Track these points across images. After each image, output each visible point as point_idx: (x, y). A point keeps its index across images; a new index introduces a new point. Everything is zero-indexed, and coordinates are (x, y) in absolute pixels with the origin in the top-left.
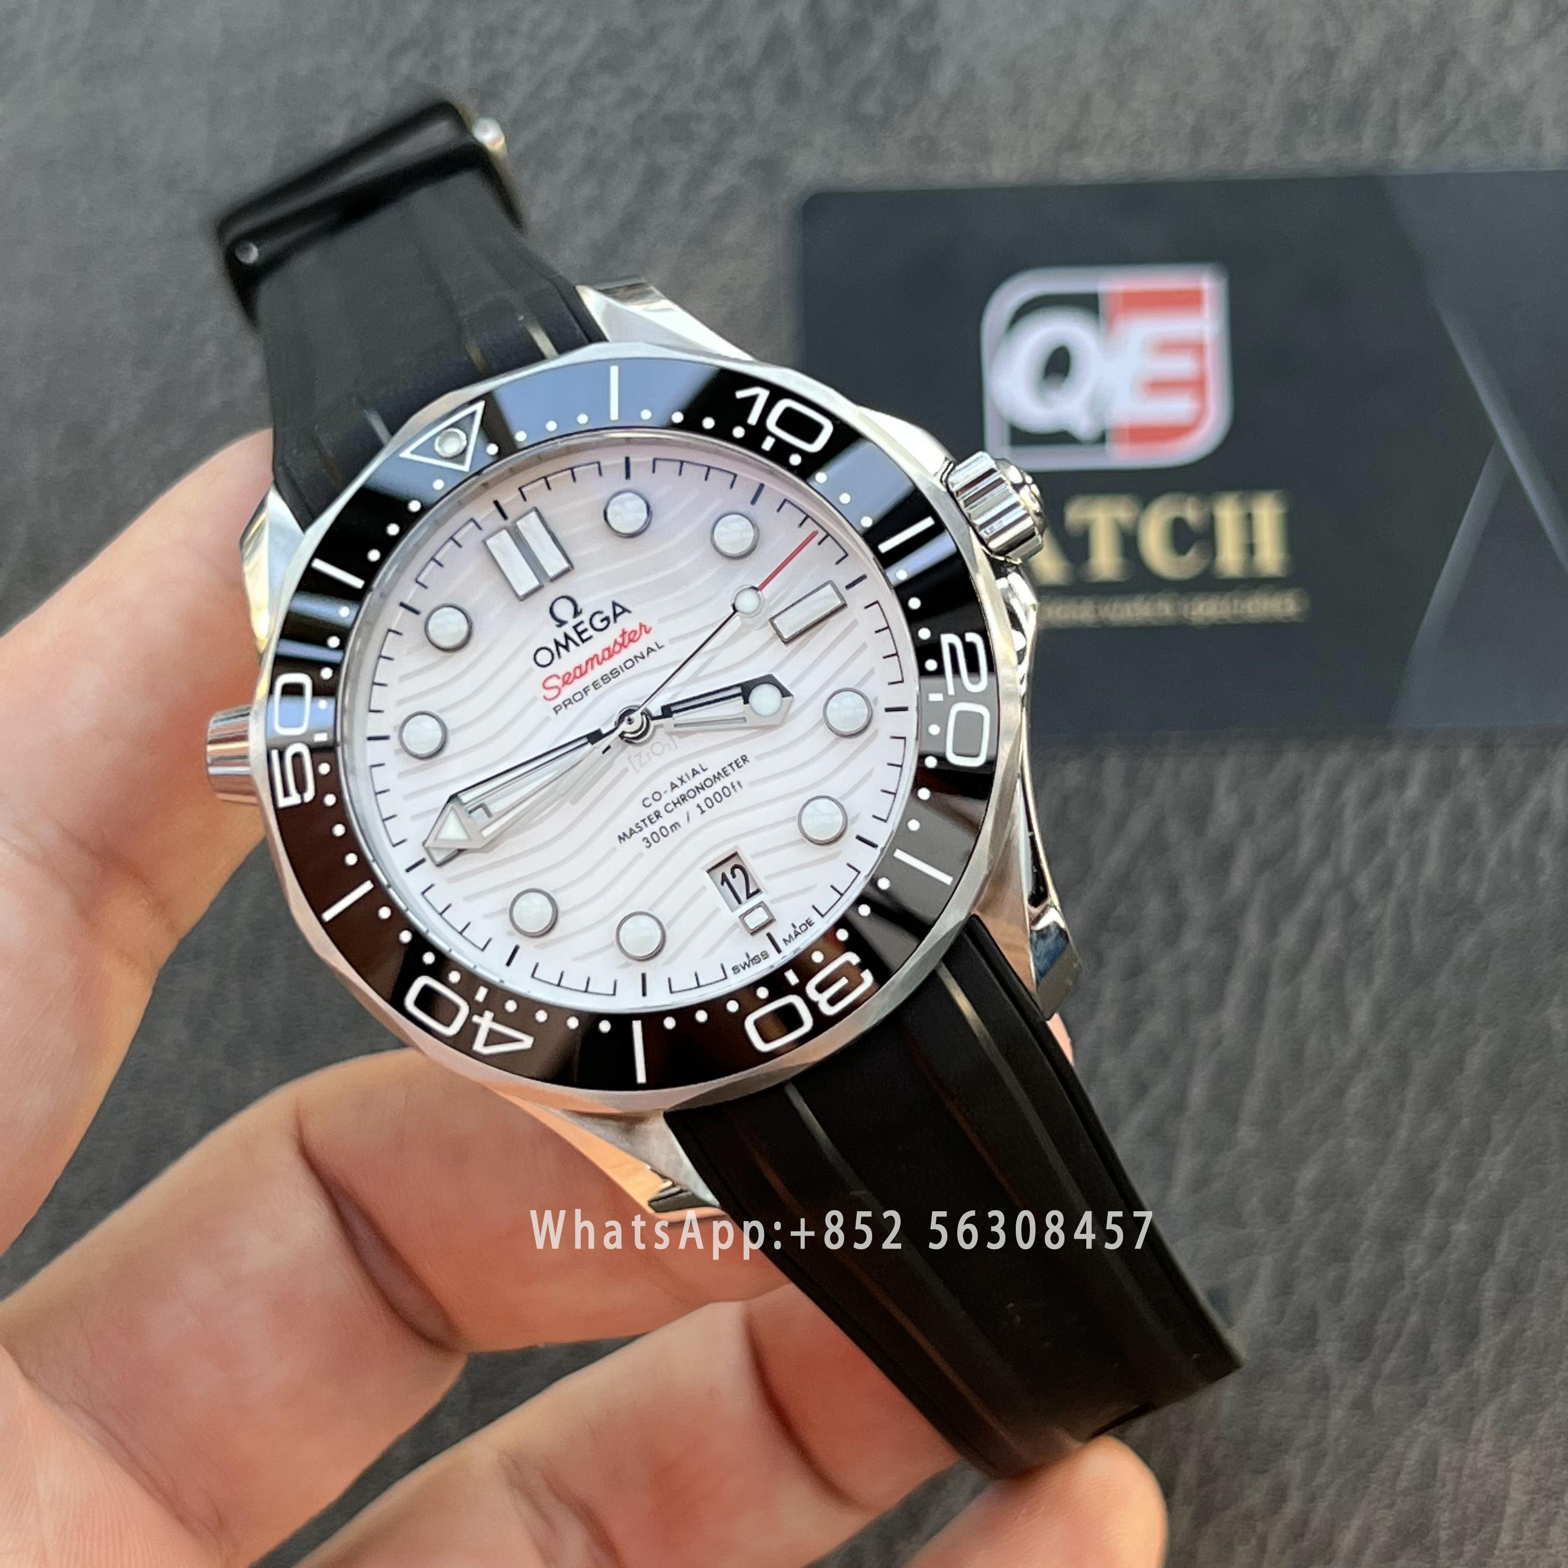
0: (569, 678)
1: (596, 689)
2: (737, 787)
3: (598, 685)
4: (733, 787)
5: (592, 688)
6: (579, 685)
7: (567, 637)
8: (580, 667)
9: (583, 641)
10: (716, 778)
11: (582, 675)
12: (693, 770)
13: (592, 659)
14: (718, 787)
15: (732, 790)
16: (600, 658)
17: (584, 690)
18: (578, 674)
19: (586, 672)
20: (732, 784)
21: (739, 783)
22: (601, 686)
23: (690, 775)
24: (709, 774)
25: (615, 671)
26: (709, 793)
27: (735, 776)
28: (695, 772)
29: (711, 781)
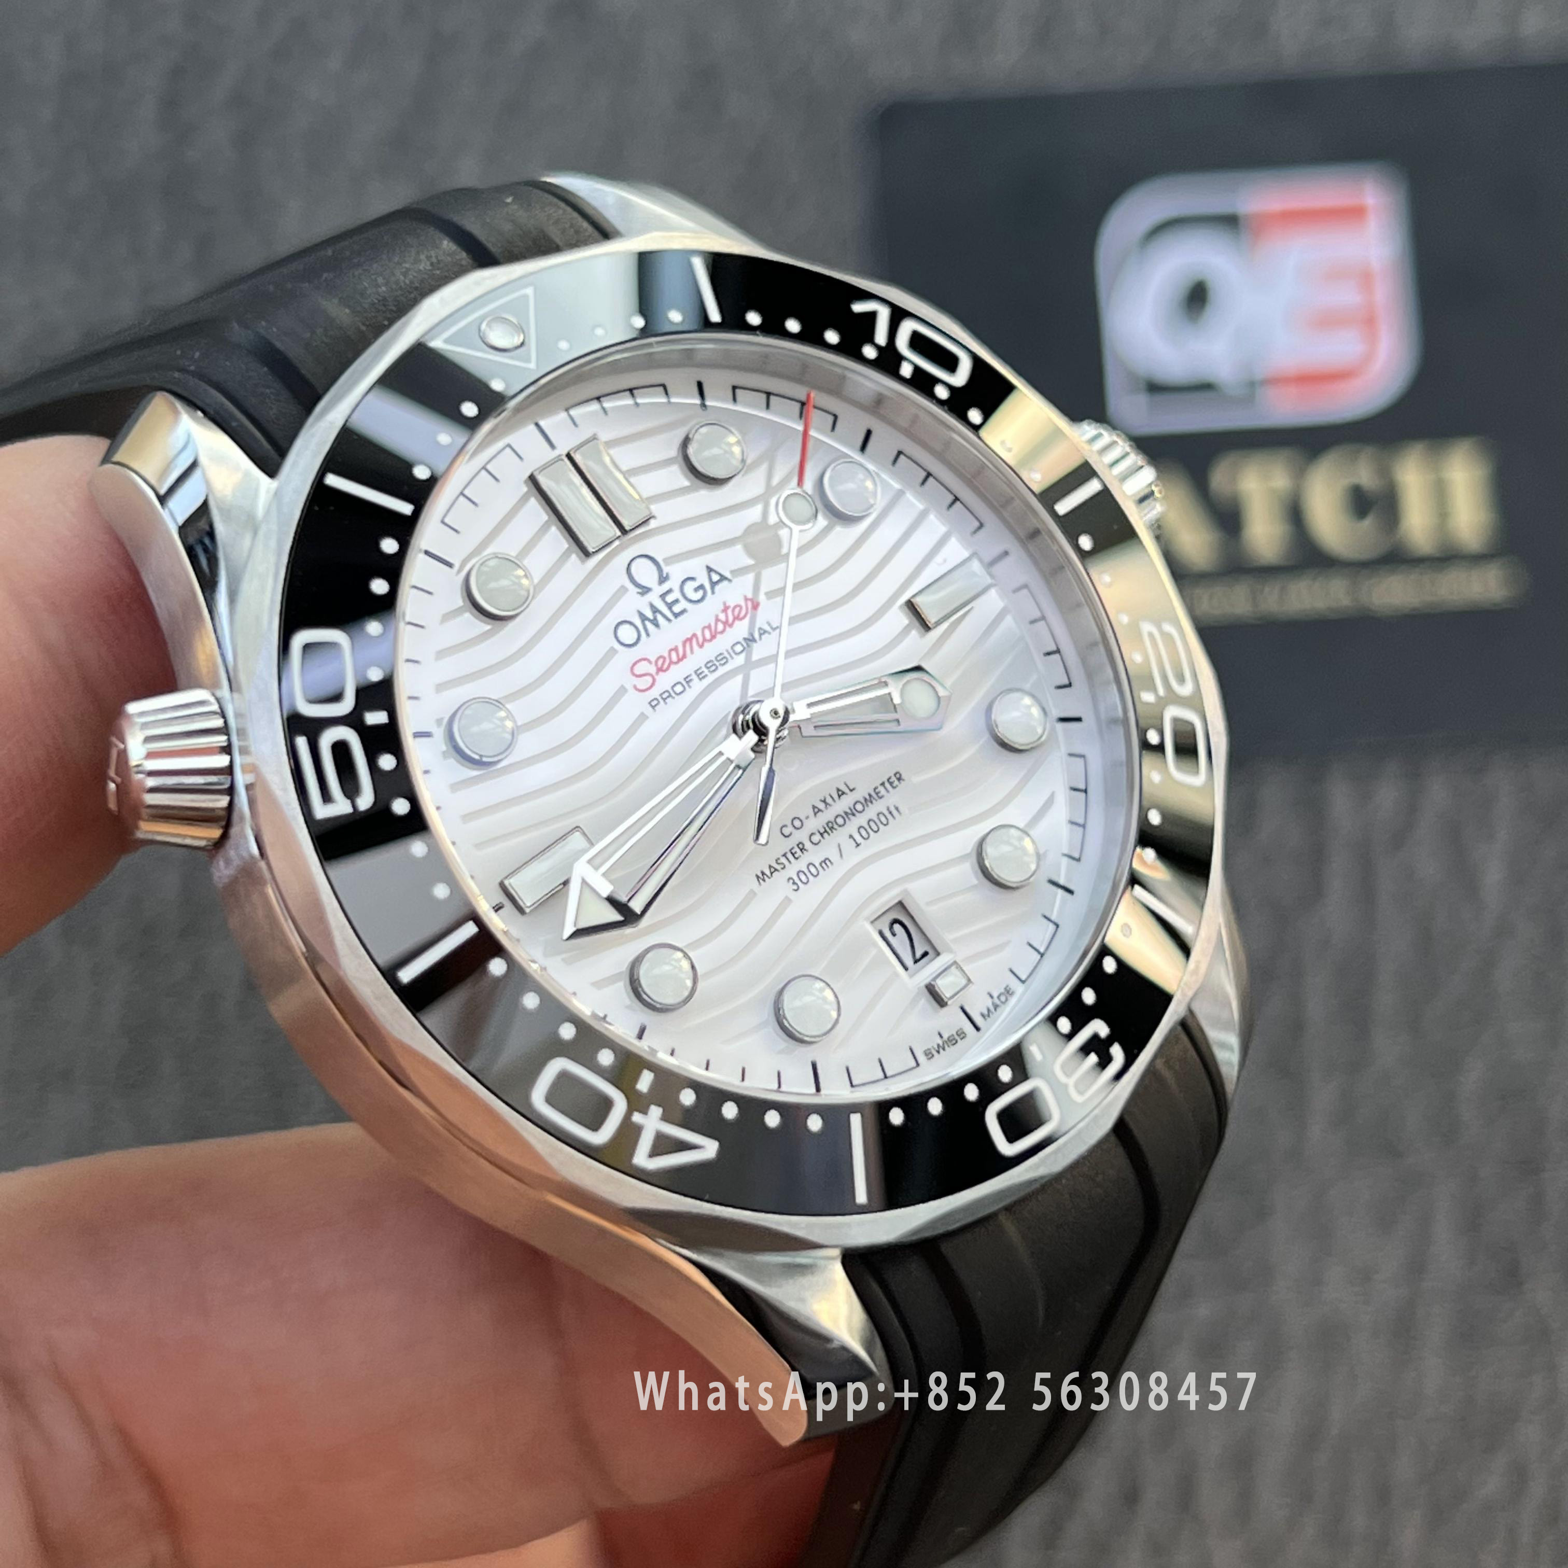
0: (663, 664)
1: (700, 679)
2: (895, 812)
3: (703, 675)
4: (890, 813)
5: (694, 677)
6: (677, 673)
7: (655, 610)
8: (676, 649)
9: (676, 615)
10: (868, 800)
11: (680, 660)
12: (838, 790)
13: (689, 640)
14: (872, 812)
15: (889, 816)
16: (701, 639)
17: (685, 679)
18: (674, 657)
19: (684, 656)
20: (888, 809)
21: (897, 809)
22: (706, 676)
23: (835, 796)
24: (859, 795)
25: (722, 657)
26: (861, 820)
27: (891, 798)
28: (841, 793)
29: (862, 803)
